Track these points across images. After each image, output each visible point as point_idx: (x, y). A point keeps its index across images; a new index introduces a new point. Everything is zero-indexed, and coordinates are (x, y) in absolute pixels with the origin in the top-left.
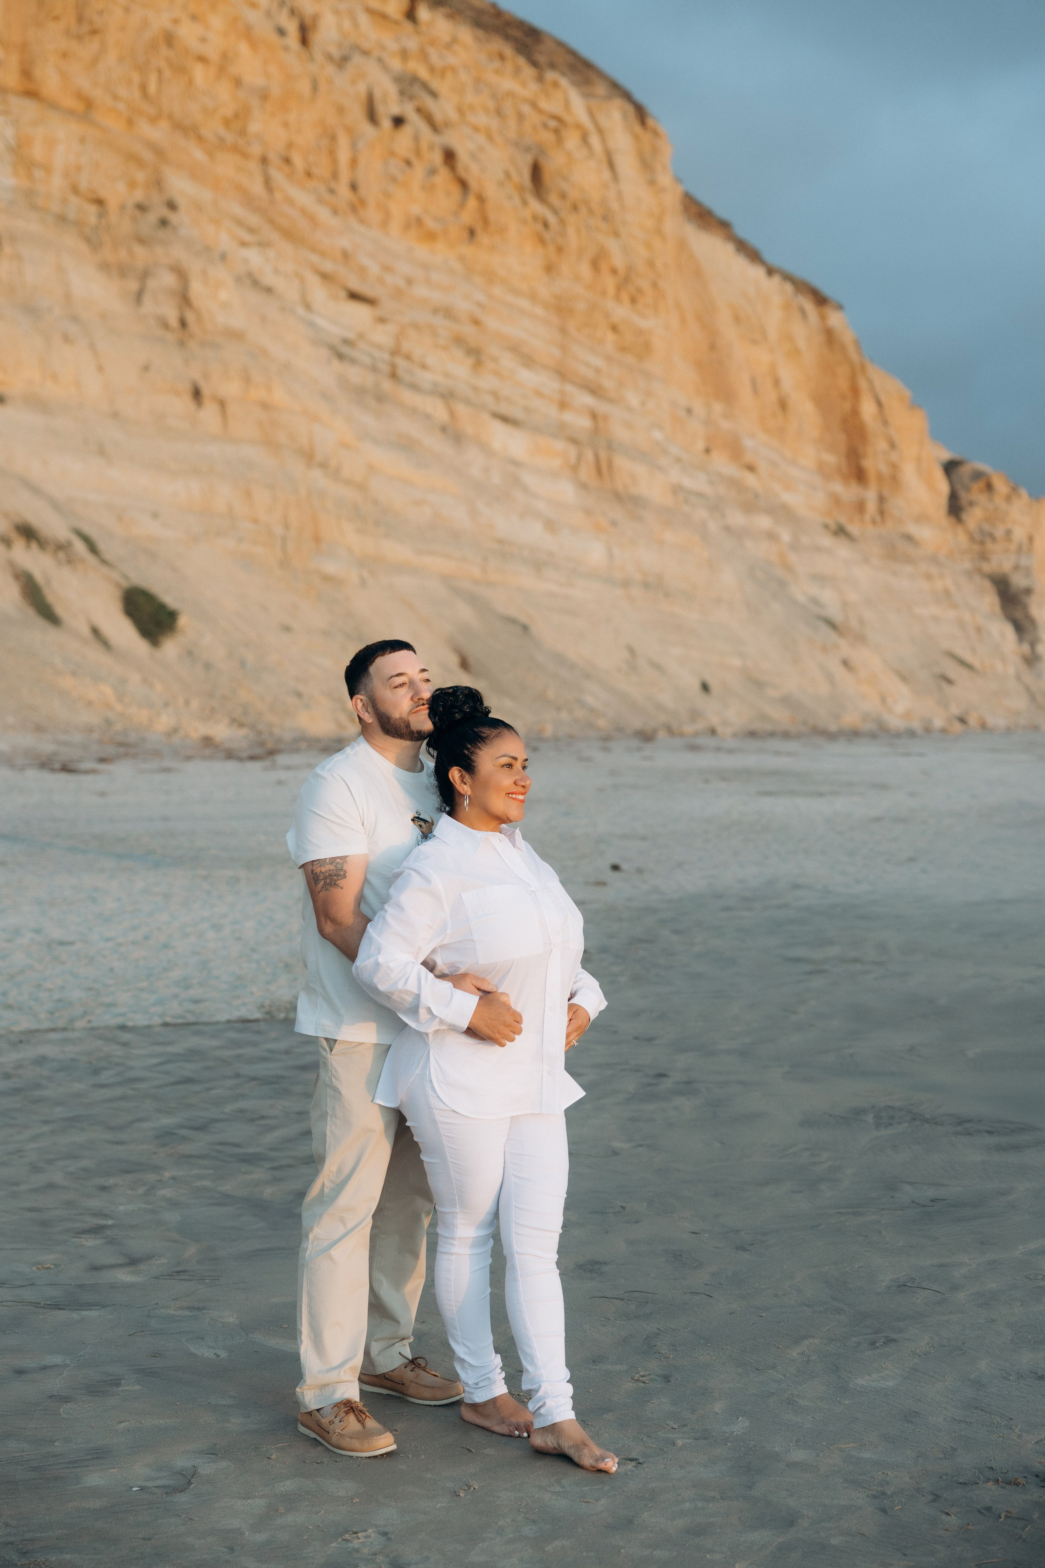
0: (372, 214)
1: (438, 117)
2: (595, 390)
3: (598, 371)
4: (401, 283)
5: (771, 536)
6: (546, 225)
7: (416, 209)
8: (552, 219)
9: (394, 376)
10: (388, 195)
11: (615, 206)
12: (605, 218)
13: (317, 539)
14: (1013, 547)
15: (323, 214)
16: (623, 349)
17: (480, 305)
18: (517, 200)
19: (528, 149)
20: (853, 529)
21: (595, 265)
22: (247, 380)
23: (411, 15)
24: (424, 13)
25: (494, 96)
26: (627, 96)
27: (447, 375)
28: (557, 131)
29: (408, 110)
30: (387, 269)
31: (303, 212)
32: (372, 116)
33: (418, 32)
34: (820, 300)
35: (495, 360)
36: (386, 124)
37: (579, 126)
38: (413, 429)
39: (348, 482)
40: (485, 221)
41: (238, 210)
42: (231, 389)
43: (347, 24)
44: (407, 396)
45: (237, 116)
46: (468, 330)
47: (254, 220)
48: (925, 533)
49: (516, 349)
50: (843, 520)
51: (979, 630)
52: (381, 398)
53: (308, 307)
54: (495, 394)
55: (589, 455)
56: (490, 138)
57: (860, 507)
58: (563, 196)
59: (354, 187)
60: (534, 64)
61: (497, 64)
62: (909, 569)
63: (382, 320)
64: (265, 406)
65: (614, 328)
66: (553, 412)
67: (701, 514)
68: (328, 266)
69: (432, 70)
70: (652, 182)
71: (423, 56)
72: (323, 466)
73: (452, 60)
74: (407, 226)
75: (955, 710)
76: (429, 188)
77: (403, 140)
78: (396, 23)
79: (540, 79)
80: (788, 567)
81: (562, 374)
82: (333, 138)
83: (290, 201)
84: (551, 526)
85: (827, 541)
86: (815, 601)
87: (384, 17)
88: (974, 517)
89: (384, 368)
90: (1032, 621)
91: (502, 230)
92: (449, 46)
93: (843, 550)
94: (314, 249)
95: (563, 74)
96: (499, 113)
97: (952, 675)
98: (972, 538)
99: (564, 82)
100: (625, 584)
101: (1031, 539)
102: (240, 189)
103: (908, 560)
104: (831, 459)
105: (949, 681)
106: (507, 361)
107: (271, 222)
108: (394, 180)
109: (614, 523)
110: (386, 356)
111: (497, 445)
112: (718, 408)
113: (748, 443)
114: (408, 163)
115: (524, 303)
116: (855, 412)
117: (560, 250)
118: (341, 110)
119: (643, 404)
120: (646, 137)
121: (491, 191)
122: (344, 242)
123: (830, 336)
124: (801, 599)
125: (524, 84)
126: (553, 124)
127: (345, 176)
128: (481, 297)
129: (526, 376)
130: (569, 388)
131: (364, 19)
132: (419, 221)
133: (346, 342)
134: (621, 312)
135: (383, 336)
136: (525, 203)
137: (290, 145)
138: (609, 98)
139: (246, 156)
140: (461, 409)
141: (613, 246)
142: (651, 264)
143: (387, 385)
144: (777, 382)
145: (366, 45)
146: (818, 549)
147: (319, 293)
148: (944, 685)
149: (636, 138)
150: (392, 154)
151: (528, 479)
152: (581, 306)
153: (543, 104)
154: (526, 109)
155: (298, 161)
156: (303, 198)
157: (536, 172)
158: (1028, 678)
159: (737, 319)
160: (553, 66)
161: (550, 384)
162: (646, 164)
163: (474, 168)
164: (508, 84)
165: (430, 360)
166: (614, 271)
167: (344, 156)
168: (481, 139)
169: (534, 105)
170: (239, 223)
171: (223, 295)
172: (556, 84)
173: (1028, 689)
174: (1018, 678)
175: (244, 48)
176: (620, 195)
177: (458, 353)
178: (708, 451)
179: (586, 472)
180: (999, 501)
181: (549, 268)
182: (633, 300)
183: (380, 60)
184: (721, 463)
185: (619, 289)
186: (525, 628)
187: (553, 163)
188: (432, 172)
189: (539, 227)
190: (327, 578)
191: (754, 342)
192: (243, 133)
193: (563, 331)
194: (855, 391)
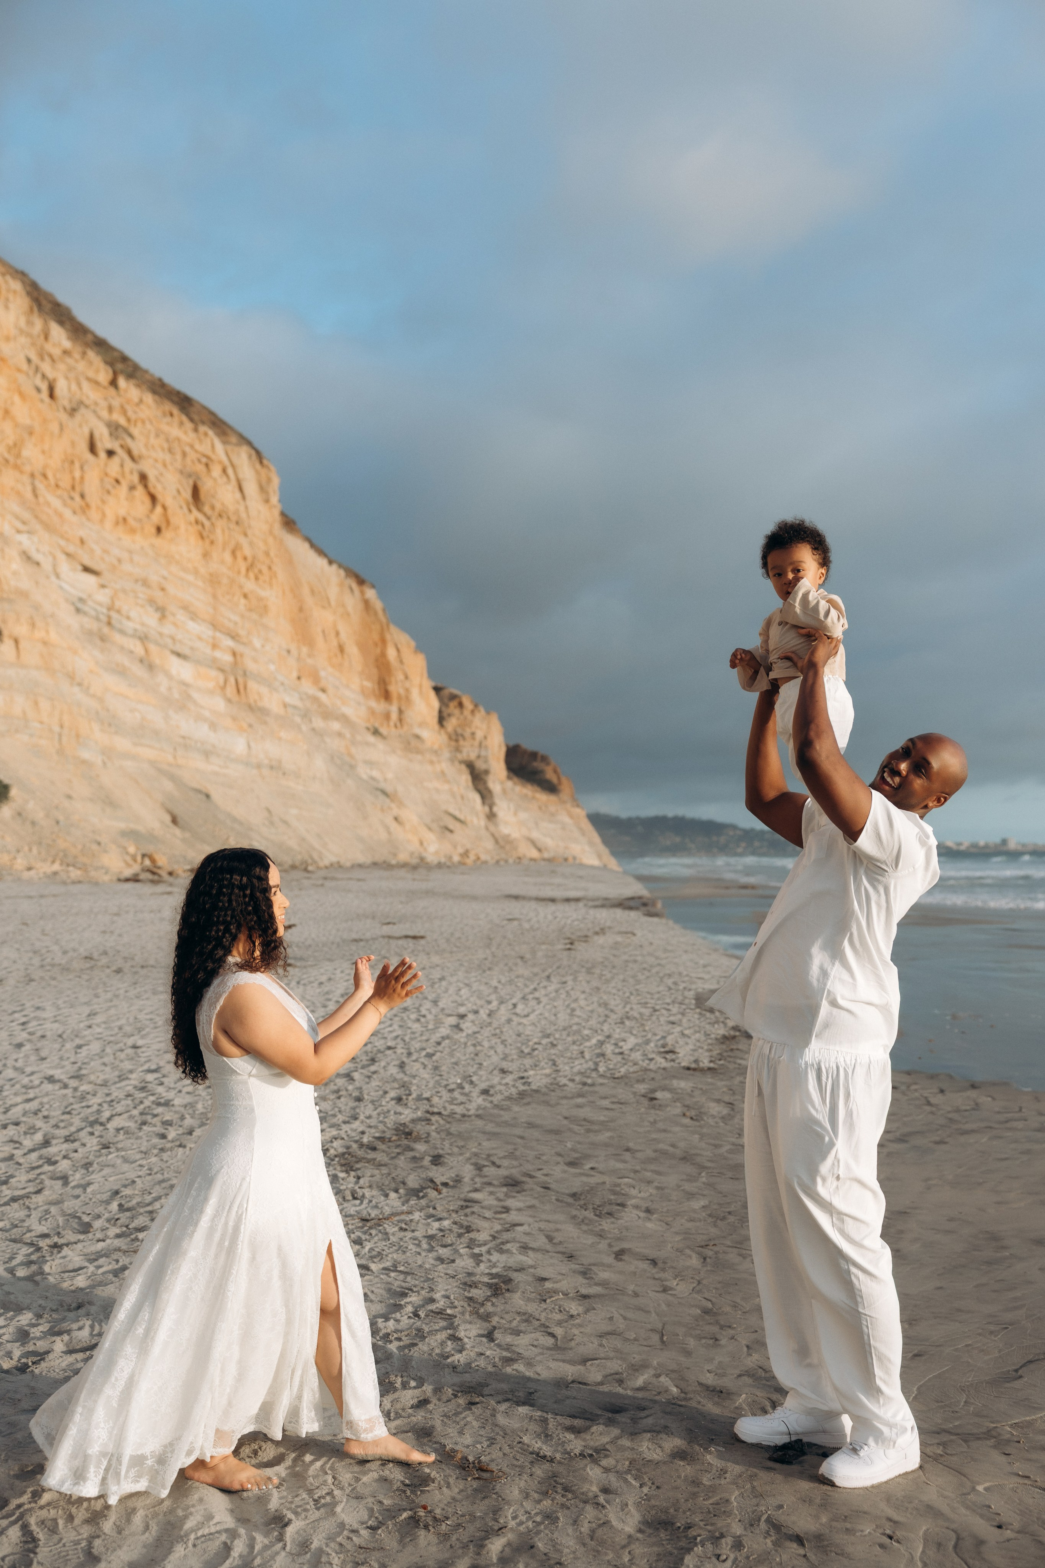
0: (94, 514)
1: (135, 452)
2: (234, 637)
3: (236, 623)
4: (115, 562)
5: (340, 735)
6: (203, 526)
7: (122, 512)
8: (207, 523)
9: (109, 623)
10: (103, 502)
11: (243, 515)
12: (237, 523)
13: (78, 736)
14: (476, 743)
15: (67, 513)
16: (250, 610)
17: (165, 578)
18: (185, 510)
19: (189, 476)
20: (383, 730)
21: (233, 553)
22: (33, 625)
23: (114, 383)
24: (122, 382)
25: (167, 440)
26: (249, 443)
27: (143, 624)
28: (207, 465)
29: (115, 446)
30: (105, 551)
31: (56, 511)
32: (92, 449)
33: (119, 395)
34: (361, 582)
35: (174, 615)
36: (103, 455)
37: (220, 462)
38: (126, 661)
39: (93, 696)
40: (168, 522)
41: (16, 508)
42: (22, 630)
43: (74, 387)
44: (117, 637)
45: (15, 445)
46: (158, 595)
47: (27, 515)
48: (425, 734)
49: (185, 608)
50: (377, 725)
51: (462, 797)
52: (103, 639)
53: (58, 576)
54: (173, 638)
55: (232, 680)
56: (165, 465)
57: (387, 716)
58: (213, 508)
59: (82, 496)
60: (192, 420)
61: (169, 419)
62: (419, 757)
63: (103, 586)
64: (45, 643)
65: (245, 596)
66: (208, 651)
67: (298, 719)
68: (71, 549)
69: (129, 420)
70: (267, 501)
71: (124, 412)
72: (80, 685)
73: (142, 415)
74: (117, 523)
75: (461, 850)
76: (130, 499)
77: (113, 468)
78: (105, 388)
79: (196, 430)
80: (350, 755)
81: (214, 626)
82: (72, 462)
83: (48, 504)
84: (213, 726)
85: (372, 739)
86: (373, 778)
87: (97, 383)
88: (452, 724)
89: (104, 618)
90: (490, 792)
91: (177, 528)
92: (137, 405)
93: (381, 745)
94: (62, 537)
95: (210, 428)
96: (170, 451)
97: (451, 827)
98: (450, 738)
99: (211, 433)
100: (259, 766)
101: (485, 738)
102: (18, 493)
103: (418, 752)
104: (368, 684)
105: (451, 831)
106: (181, 616)
107: (36, 517)
108: (108, 492)
109: (250, 726)
110: (105, 611)
111: (174, 672)
112: (305, 650)
113: (323, 674)
114: (117, 481)
115: (190, 578)
116: (383, 655)
117: (212, 542)
118: (73, 444)
119: (263, 646)
120: (263, 472)
121: (169, 502)
122: (82, 533)
123: (367, 603)
124: (365, 777)
125: (186, 433)
126: (204, 460)
127: (78, 488)
128: (165, 573)
129: (192, 625)
130: (218, 634)
131: (85, 385)
132: (125, 520)
133: (81, 600)
134: (250, 585)
135: (103, 597)
136: (190, 511)
137: (46, 466)
138: (239, 445)
139: (22, 472)
140: (152, 647)
141: (242, 540)
142: (267, 554)
143: (106, 630)
144: (337, 634)
145: (87, 402)
146: (368, 744)
147: (65, 567)
148: (447, 833)
149: (257, 472)
150: (106, 474)
151: (195, 695)
152: (225, 581)
153: (197, 446)
154: (187, 449)
155: (50, 475)
156: (56, 503)
157: (196, 492)
158: (492, 828)
159: (313, 592)
160: (203, 423)
161: (206, 632)
162: (263, 489)
163: (159, 487)
164: (175, 432)
165: (133, 614)
166: (245, 559)
167: (77, 474)
168: (159, 466)
169: (192, 446)
170: (17, 517)
171: (14, 566)
172: (206, 434)
173: (493, 835)
174: (487, 828)
175: (17, 399)
176: (246, 508)
177: (151, 610)
178: (299, 678)
179: (231, 690)
180: (467, 713)
181: (206, 555)
182: (257, 578)
183: (95, 412)
184: (308, 687)
185: (248, 570)
186: (208, 796)
187: (206, 486)
188: (132, 488)
189: (200, 527)
190: (84, 762)
191: (324, 607)
192: (18, 456)
193: (215, 596)
194: (383, 641)
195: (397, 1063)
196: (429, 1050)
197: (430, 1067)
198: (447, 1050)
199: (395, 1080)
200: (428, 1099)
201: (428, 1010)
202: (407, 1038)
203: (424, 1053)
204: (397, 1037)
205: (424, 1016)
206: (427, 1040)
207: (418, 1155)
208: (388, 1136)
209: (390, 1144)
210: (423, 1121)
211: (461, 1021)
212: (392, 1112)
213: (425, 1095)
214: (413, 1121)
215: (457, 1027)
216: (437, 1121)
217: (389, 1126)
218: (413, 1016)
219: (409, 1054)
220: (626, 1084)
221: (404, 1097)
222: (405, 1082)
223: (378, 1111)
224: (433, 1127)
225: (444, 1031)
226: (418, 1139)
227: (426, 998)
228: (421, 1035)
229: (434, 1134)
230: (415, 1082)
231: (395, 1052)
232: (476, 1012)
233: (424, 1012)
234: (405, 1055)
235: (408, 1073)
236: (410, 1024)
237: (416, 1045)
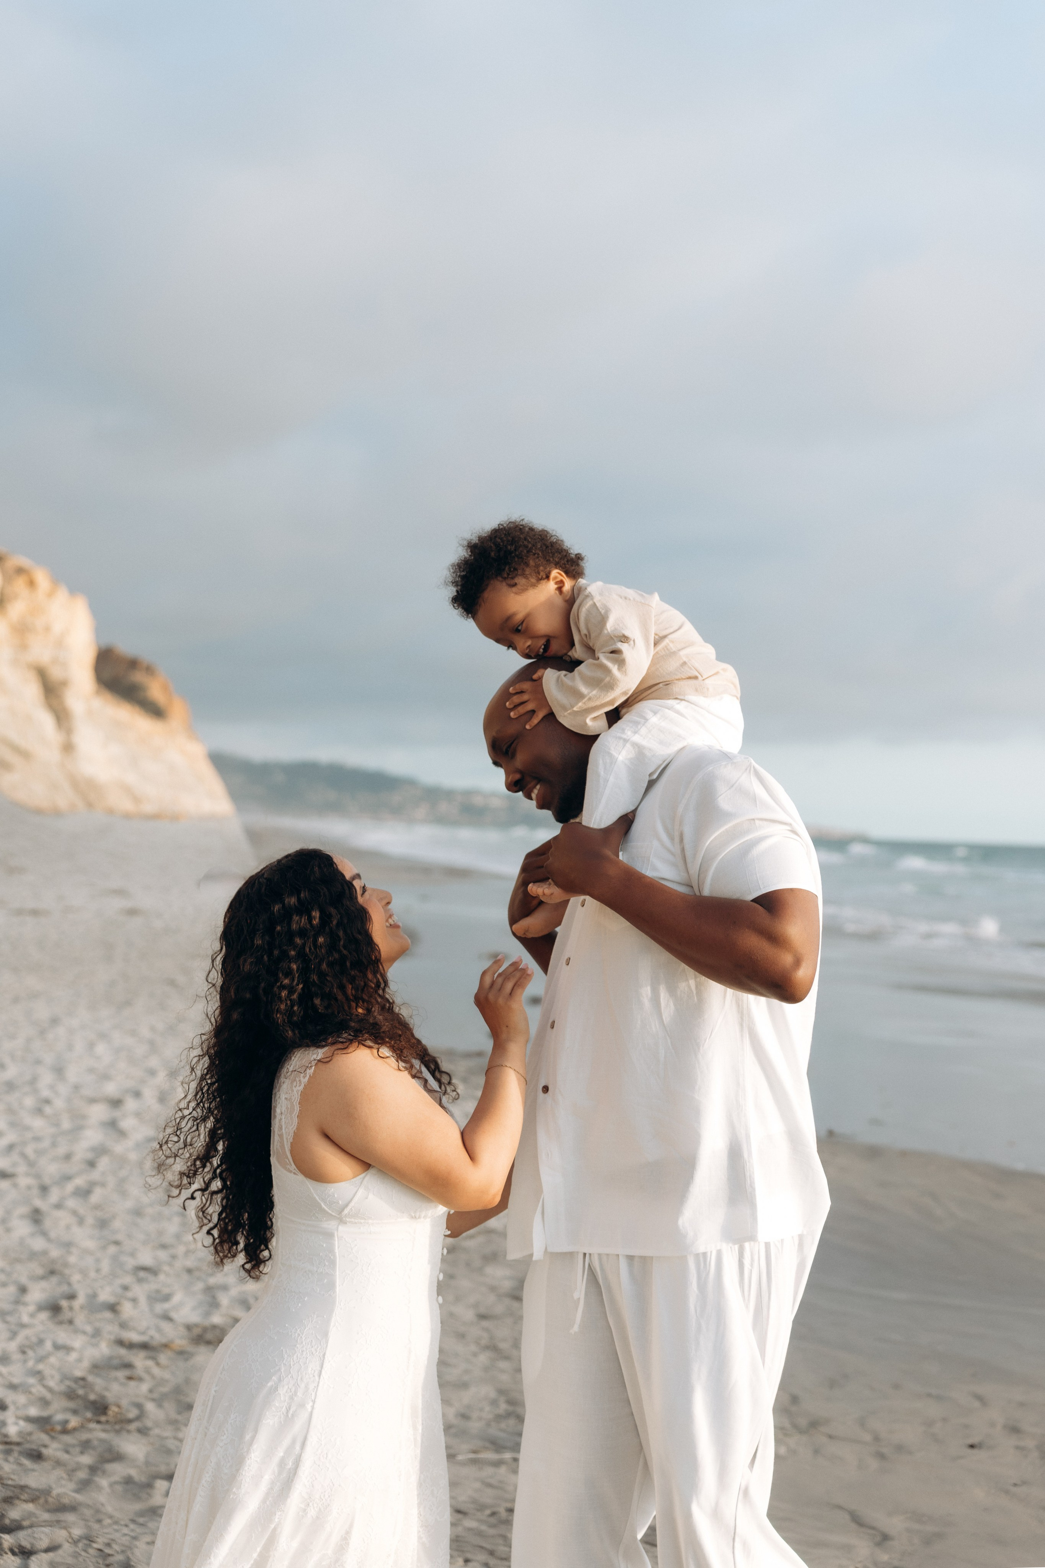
14: (52, 640)
51: (29, 718)
88: (15, 610)
97: (9, 761)
98: (12, 630)
101: (66, 632)
105: (9, 767)
148: (3, 770)
158: (69, 766)
173: (69, 777)
174: (62, 765)
180: (38, 595)
195: (23, 1210)
196: (79, 1181)
197: (90, 1220)
198: (111, 1181)
199: (33, 1255)
200: (113, 1308)
201: (52, 1087)
202: (29, 1150)
203: (70, 1187)
204: (11, 1147)
205: (47, 1102)
206: (68, 1157)
207: (133, 1472)
208: (59, 1417)
209: (67, 1439)
210: (116, 1368)
211: (117, 1114)
212: (48, 1345)
213: (105, 1296)
214: (96, 1367)
215: (112, 1125)
216: (148, 1371)
217: (51, 1384)
218: (29, 1102)
219: (44, 1189)
220: (468, 1265)
221: (64, 1303)
222: (53, 1262)
223: (20, 1339)
224: (144, 1387)
225: (92, 1137)
226: (122, 1424)
227: (38, 1062)
228: (54, 1145)
229: (150, 1407)
230: (72, 1259)
231: (15, 1185)
232: (137, 1094)
233: (46, 1093)
234: (35, 1191)
235: (53, 1235)
236: (29, 1120)
237: (51, 1169)
